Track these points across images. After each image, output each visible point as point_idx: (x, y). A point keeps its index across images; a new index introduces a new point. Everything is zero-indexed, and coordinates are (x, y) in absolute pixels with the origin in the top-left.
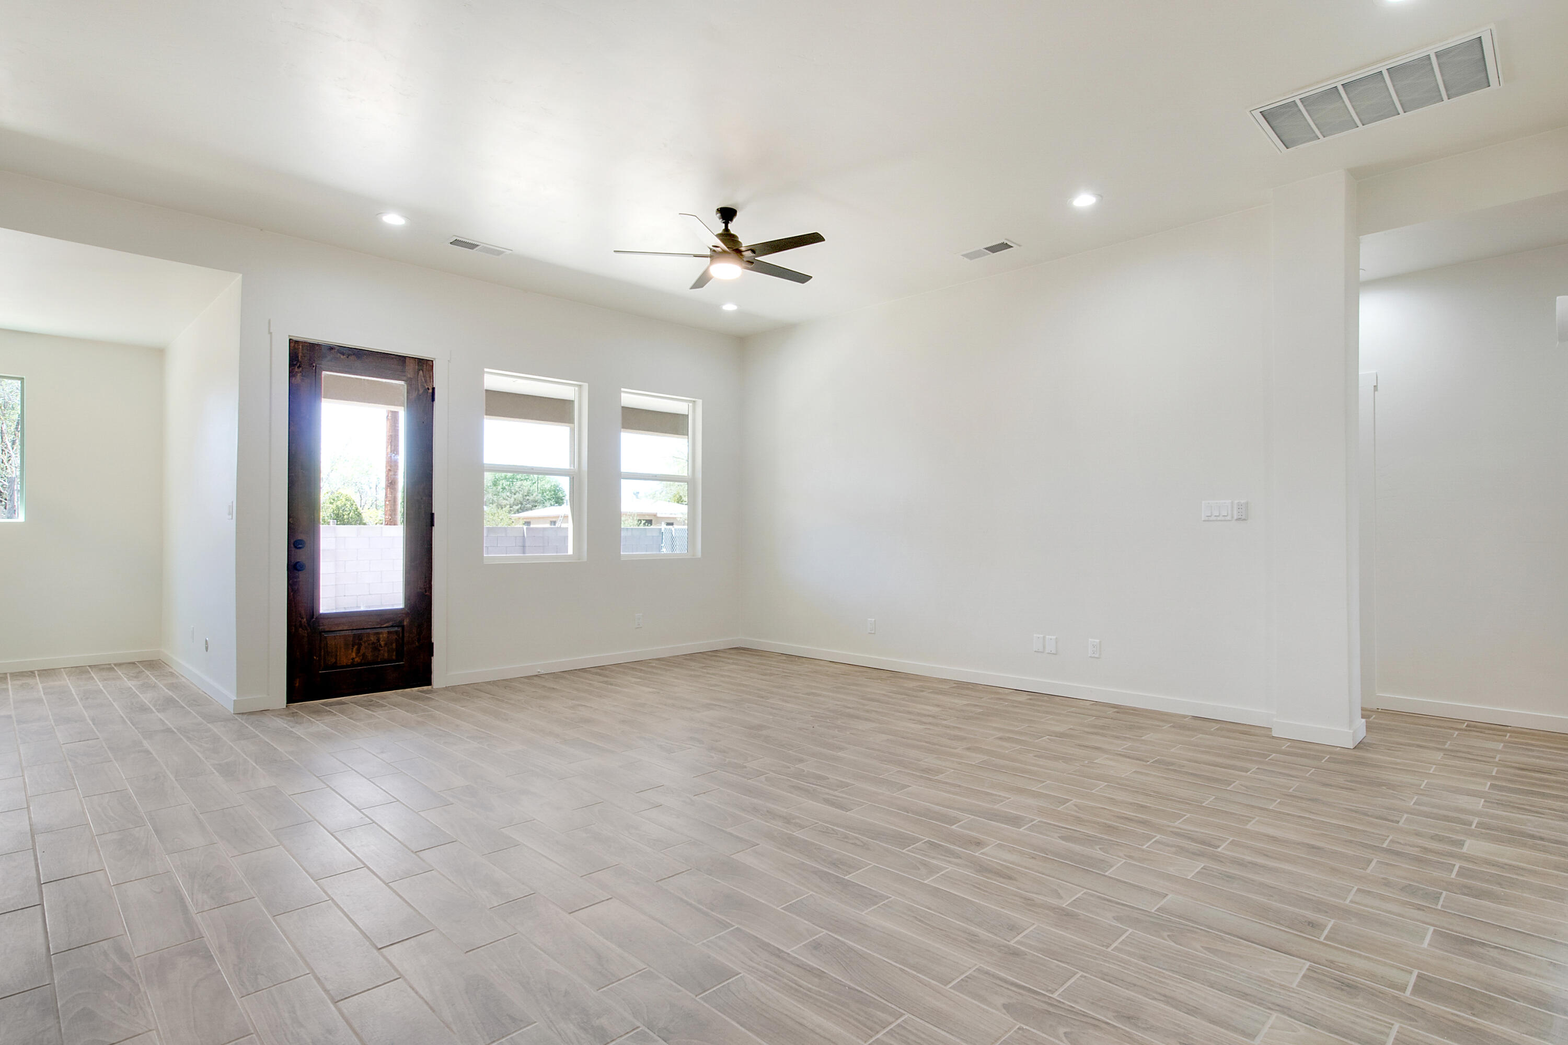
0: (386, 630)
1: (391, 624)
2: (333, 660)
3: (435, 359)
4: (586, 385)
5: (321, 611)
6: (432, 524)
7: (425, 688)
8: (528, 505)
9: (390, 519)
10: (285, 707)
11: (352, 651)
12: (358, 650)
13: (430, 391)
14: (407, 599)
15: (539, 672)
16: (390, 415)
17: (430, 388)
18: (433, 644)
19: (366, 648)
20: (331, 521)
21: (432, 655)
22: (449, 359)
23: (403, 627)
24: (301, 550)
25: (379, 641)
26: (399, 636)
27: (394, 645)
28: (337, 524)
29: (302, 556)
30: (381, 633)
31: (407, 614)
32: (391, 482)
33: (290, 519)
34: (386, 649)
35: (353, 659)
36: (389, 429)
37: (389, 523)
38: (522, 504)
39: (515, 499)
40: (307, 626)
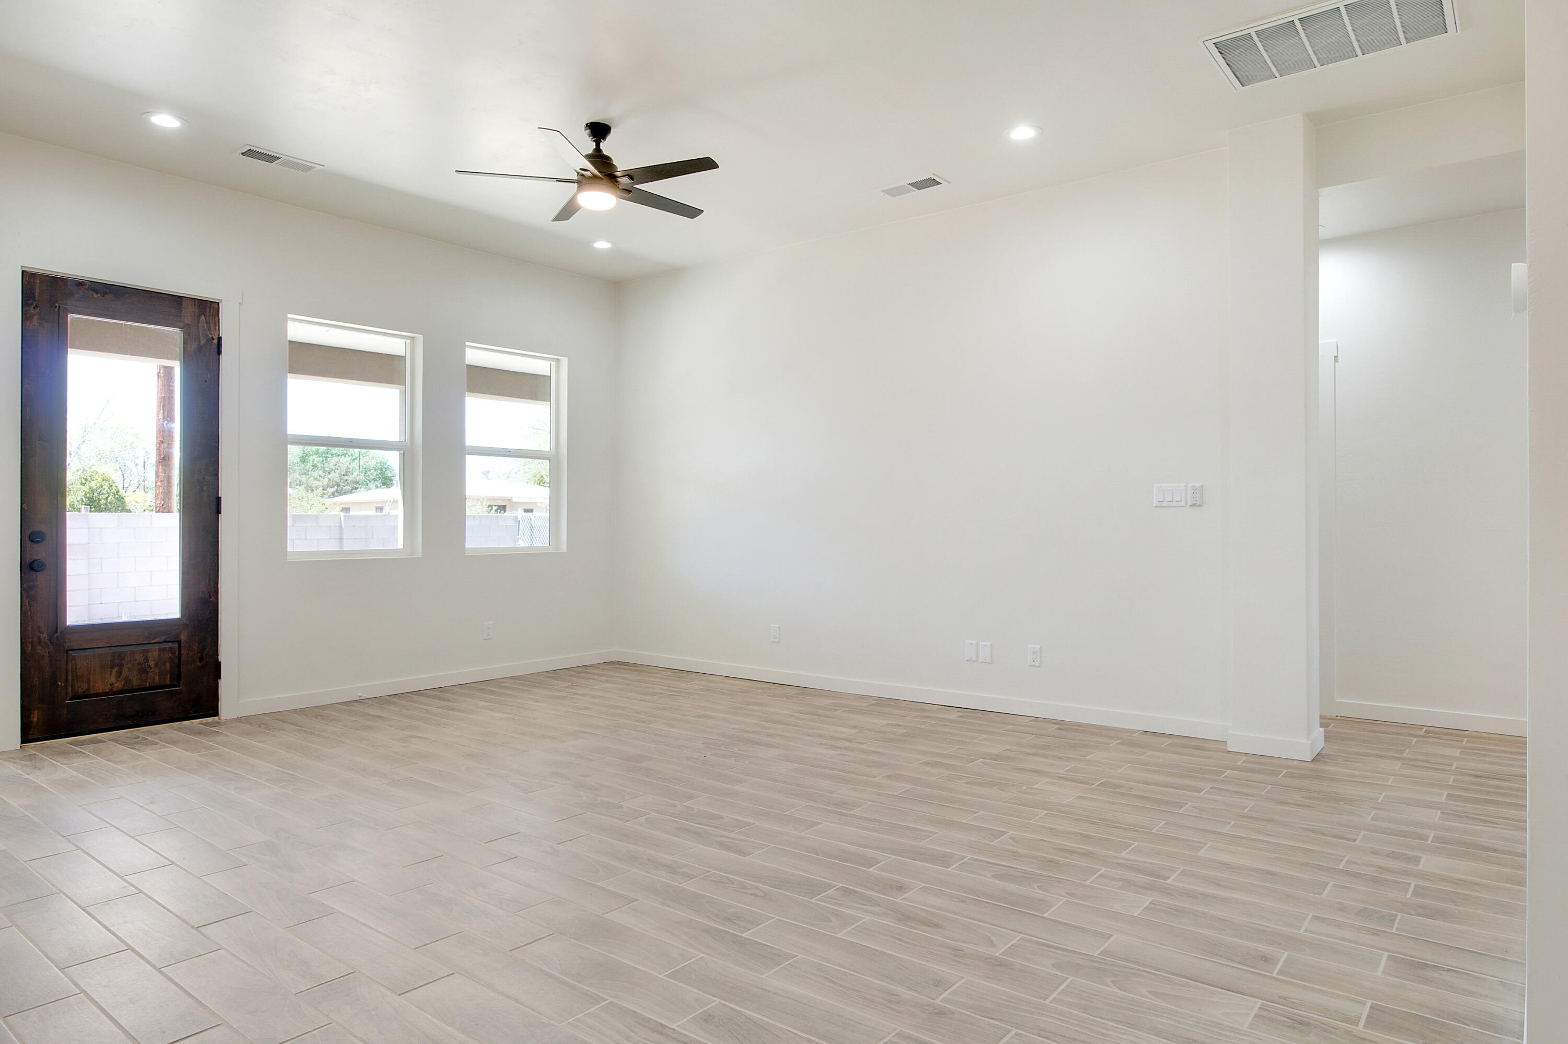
0: (157, 647)
1: (163, 638)
2: (85, 686)
3: (221, 300)
4: (419, 338)
5: (69, 623)
6: (218, 511)
7: (210, 719)
8: (347, 488)
9: (163, 505)
10: (18, 748)
11: (111, 675)
12: (119, 673)
13: (215, 341)
14: (184, 606)
15: (360, 696)
16: (162, 372)
17: (214, 337)
18: (220, 663)
19: (130, 670)
20: (82, 507)
21: (218, 676)
22: (240, 302)
23: (180, 642)
24: (39, 545)
25: (147, 661)
26: (173, 654)
27: (168, 666)
28: (90, 511)
29: (40, 552)
30: (151, 650)
31: (186, 626)
32: (164, 458)
33: (24, 505)
34: (157, 671)
35: (112, 684)
36: (162, 389)
37: (161, 509)
38: (338, 486)
39: (330, 480)
40: (48, 642)
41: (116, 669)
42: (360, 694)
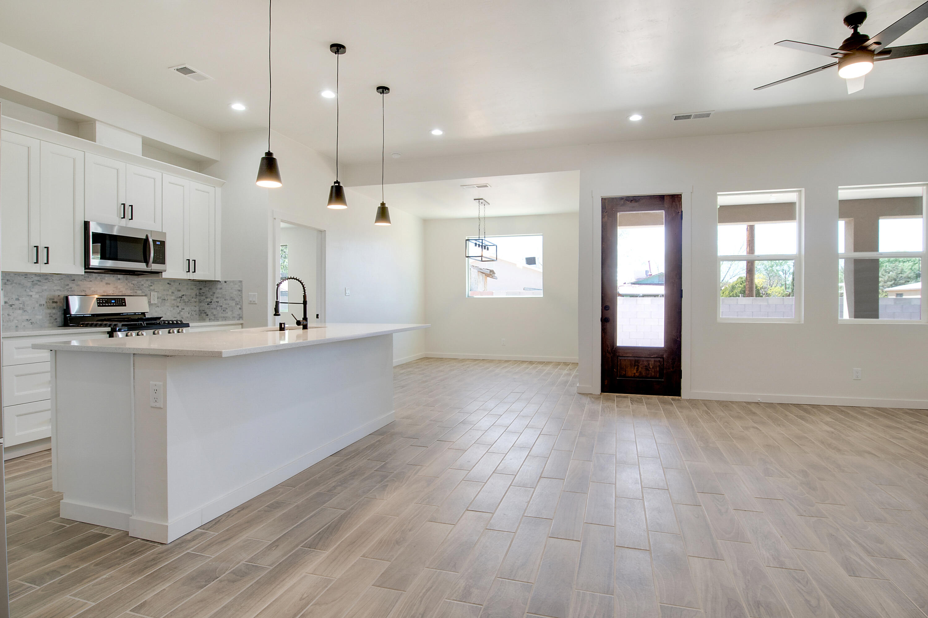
0: (653, 360)
1: (656, 356)
2: (624, 372)
3: (682, 193)
4: (803, 189)
5: (618, 345)
6: (682, 297)
7: (677, 397)
10: (599, 394)
11: (634, 369)
12: (638, 369)
14: (666, 342)
15: (759, 401)
17: (679, 211)
18: (681, 371)
19: (642, 368)
20: (740, 295)
21: (681, 378)
22: (692, 192)
23: (663, 358)
24: (608, 311)
25: (649, 365)
26: (661, 363)
27: (658, 369)
28: (744, 297)
29: (608, 314)
30: (650, 361)
31: (666, 351)
32: (749, 270)
33: (603, 294)
34: (653, 370)
35: (634, 373)
38: (895, 280)
39: (889, 277)
40: (610, 352)
41: (636, 367)
42: (759, 399)
